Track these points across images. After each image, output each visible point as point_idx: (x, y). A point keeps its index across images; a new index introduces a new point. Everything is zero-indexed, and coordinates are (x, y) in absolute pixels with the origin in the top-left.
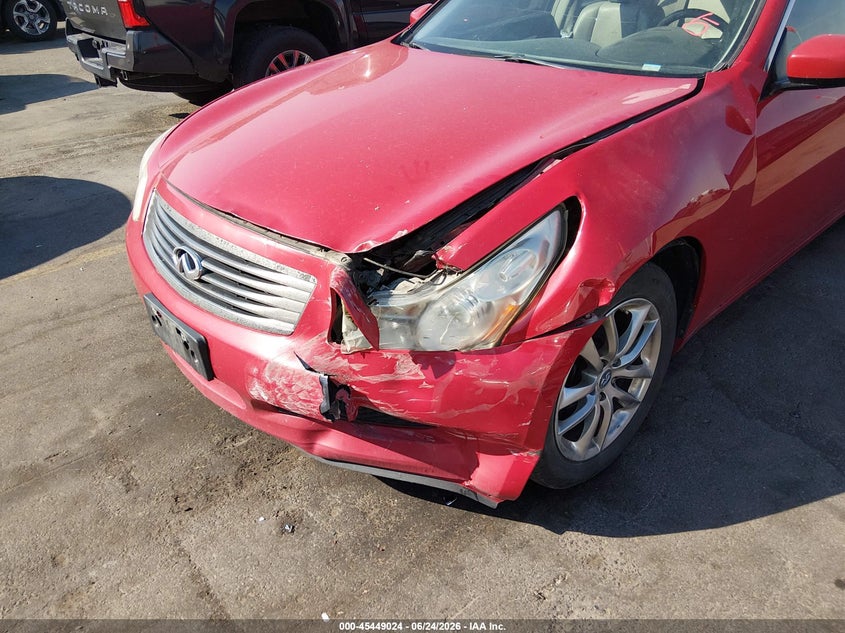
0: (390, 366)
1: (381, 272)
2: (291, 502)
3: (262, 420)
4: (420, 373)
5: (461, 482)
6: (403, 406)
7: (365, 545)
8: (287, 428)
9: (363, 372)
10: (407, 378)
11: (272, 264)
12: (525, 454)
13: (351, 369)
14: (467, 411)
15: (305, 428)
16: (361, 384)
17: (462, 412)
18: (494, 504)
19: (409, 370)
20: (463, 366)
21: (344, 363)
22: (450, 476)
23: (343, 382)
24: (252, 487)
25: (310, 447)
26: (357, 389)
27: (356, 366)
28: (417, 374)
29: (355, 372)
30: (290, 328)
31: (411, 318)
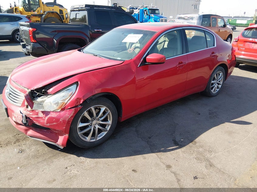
0: (37, 114)
1: (37, 94)
2: (24, 147)
3: (18, 127)
4: (43, 115)
5: (56, 143)
6: (39, 122)
7: (35, 156)
8: (22, 129)
9: (32, 115)
10: (40, 116)
11: (19, 92)
12: (66, 135)
13: (30, 114)
14: (52, 124)
15: (25, 129)
16: (32, 117)
17: (50, 124)
18: (62, 148)
19: (41, 115)
20: (52, 114)
21: (28, 113)
22: (53, 141)
23: (28, 117)
24: (17, 144)
25: (26, 133)
26: (31, 119)
27: (31, 114)
28: (42, 116)
29: (31, 115)
30: (20, 105)
31: (41, 104)
